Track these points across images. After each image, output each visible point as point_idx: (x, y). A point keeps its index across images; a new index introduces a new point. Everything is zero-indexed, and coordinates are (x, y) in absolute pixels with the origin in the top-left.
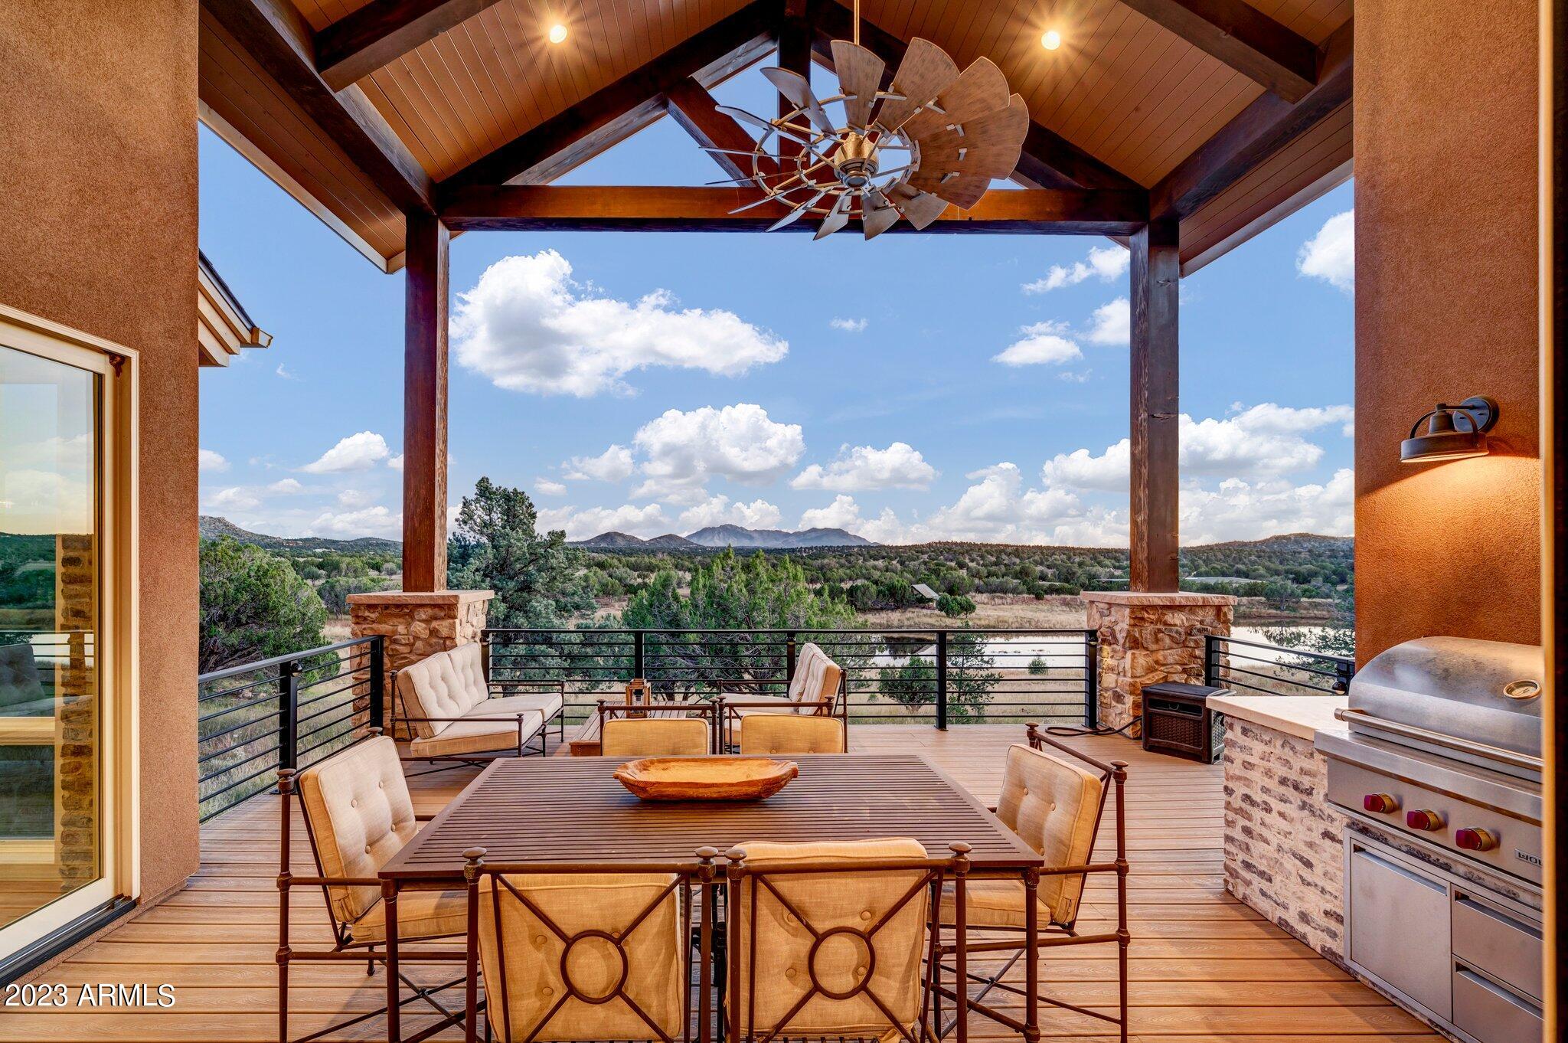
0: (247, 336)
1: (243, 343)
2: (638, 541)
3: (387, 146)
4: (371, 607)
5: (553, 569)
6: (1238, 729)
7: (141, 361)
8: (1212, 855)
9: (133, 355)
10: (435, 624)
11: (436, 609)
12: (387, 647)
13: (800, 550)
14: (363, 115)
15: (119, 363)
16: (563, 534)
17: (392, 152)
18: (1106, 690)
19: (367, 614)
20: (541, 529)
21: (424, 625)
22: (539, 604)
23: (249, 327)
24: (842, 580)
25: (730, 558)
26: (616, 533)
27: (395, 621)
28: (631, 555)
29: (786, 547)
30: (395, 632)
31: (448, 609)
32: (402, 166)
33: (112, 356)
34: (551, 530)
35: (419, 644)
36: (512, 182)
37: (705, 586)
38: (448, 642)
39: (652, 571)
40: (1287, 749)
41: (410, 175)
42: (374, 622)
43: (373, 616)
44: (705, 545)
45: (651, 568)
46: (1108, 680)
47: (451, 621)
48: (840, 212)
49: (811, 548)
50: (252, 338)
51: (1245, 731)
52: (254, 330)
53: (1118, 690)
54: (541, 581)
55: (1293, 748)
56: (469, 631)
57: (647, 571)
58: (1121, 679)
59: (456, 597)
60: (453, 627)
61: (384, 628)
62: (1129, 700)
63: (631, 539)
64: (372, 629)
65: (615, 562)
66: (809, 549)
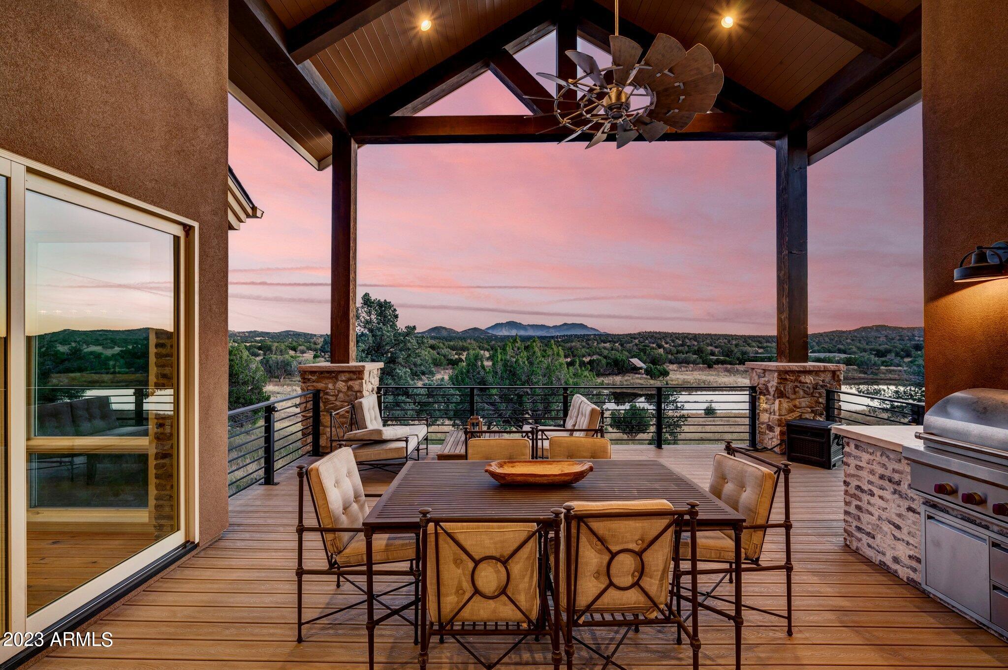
0: (250, 211)
1: (248, 216)
2: (455, 332)
3: (324, 95)
4: (313, 373)
5: (409, 349)
6: (852, 446)
7: (200, 228)
8: (835, 524)
9: (196, 225)
10: (350, 383)
11: (351, 374)
12: (322, 397)
13: (557, 337)
14: (312, 78)
15: (188, 229)
16: (414, 328)
17: (327, 98)
18: (763, 423)
19: (310, 377)
20: (401, 324)
21: (344, 384)
22: (400, 371)
23: (251, 206)
24: (584, 356)
25: (517, 342)
26: (441, 327)
27: (327, 381)
28: (450, 341)
29: (548, 335)
30: (327, 388)
31: (358, 374)
32: (332, 107)
33: (185, 226)
34: (407, 325)
35: (341, 395)
36: (396, 114)
37: (501, 360)
38: (358, 394)
39: (464, 351)
40: (884, 458)
41: (336, 111)
42: (314, 382)
43: (314, 378)
44: (497, 334)
45: (464, 349)
46: (764, 417)
47: (360, 381)
48: (603, 132)
49: (564, 336)
50: (254, 212)
51: (857, 447)
52: (254, 208)
53: (770, 423)
54: (402, 356)
55: (888, 457)
56: (370, 387)
57: (461, 350)
58: (772, 416)
59: (364, 366)
60: (361, 384)
61: (320, 385)
62: (777, 430)
63: (450, 331)
64: (313, 386)
65: (441, 345)
66: (562, 336)
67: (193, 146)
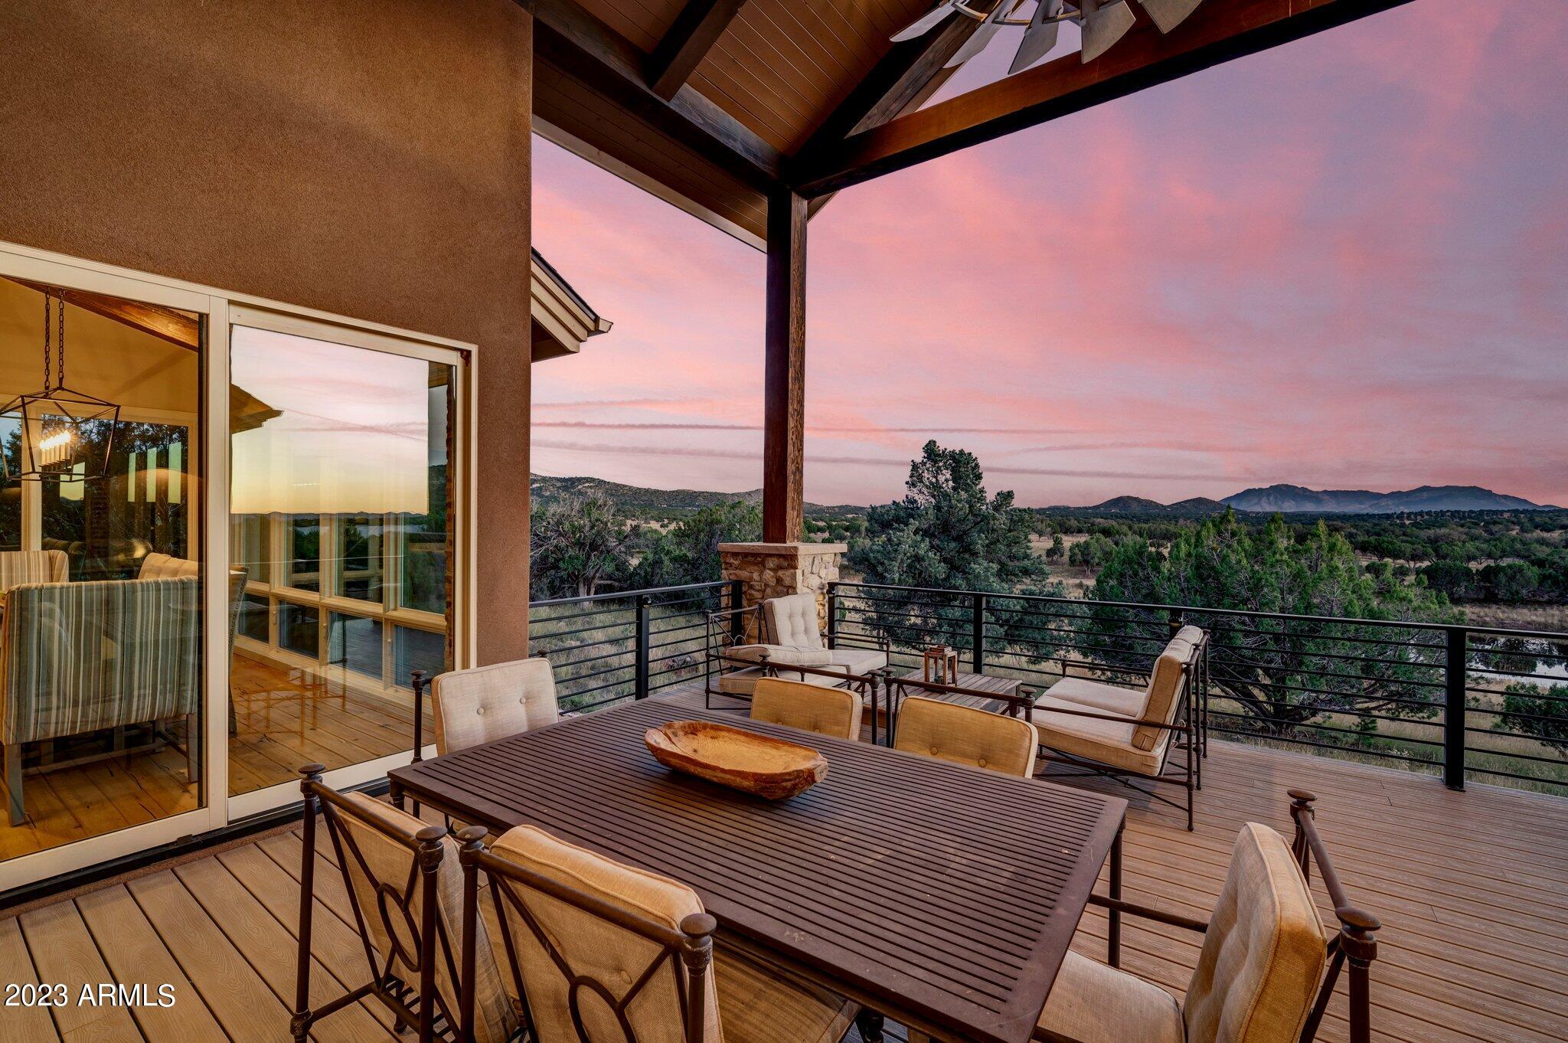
0: (591, 325)
1: (590, 333)
2: (1157, 505)
3: (729, 136)
4: (735, 555)
7: (480, 353)
9: (474, 349)
10: (780, 573)
11: (781, 560)
12: (746, 592)
13: (1401, 516)
14: (701, 114)
15: (466, 355)
17: (735, 140)
19: (732, 561)
21: (772, 573)
22: (979, 566)
23: (593, 317)
25: (1229, 521)
26: (1129, 497)
27: (752, 568)
28: (1146, 521)
29: (1376, 512)
30: (751, 578)
31: (790, 560)
32: (747, 150)
33: (462, 351)
34: (999, 491)
35: (769, 591)
36: (854, 132)
37: (1189, 555)
38: (790, 591)
39: (1170, 540)
41: (756, 156)
42: (737, 568)
43: (736, 563)
44: (1249, 510)
45: (1168, 536)
47: (792, 571)
49: (1421, 514)
50: (595, 326)
52: (597, 320)
54: (980, 542)
56: (815, 582)
57: (1163, 539)
59: (796, 548)
60: (794, 577)
61: (744, 574)
63: (1149, 504)
64: (735, 574)
65: (1125, 528)
66: (1416, 514)
67: (470, 246)
